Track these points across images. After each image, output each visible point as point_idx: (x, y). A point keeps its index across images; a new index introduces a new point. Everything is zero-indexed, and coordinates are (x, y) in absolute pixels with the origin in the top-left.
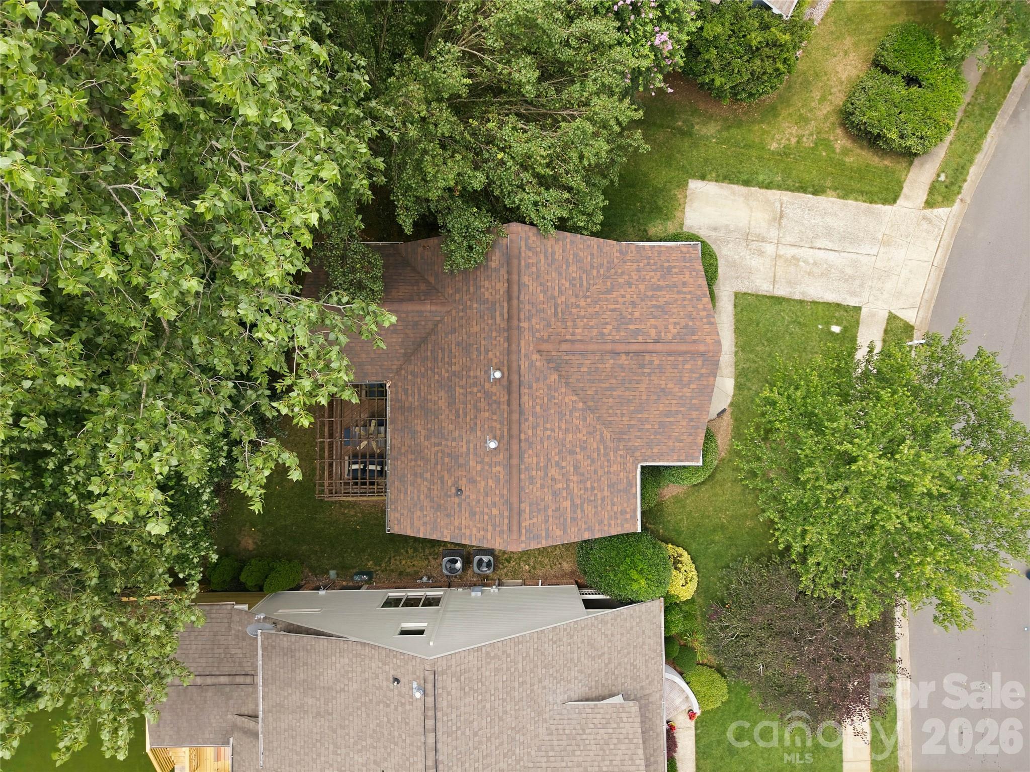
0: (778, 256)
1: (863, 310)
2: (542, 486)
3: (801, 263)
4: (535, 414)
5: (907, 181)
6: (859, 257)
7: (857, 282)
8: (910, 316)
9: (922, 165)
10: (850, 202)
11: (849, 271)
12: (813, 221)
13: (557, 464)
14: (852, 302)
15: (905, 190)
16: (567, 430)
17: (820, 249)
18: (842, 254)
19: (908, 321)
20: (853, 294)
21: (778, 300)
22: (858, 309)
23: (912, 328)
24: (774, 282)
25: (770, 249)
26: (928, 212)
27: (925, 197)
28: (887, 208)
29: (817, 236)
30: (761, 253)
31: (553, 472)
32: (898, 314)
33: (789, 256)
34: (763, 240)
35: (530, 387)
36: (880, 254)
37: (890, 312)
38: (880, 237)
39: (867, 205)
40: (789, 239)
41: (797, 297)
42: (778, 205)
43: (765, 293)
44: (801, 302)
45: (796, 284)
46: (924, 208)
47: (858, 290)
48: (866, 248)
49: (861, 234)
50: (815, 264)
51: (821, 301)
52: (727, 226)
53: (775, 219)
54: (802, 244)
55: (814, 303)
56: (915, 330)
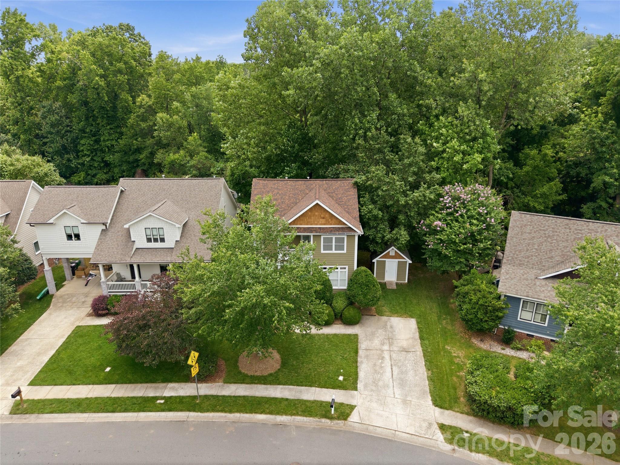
0: (382, 351)
1: (355, 392)
2: (272, 188)
3: (380, 361)
4: (295, 185)
5: (454, 413)
6: (392, 388)
7: (374, 388)
8: (354, 417)
9: (471, 422)
10: (427, 382)
11: (381, 383)
12: (408, 365)
13: (278, 193)
14: (360, 385)
15: (447, 412)
16: (290, 197)
17: (392, 369)
18: (391, 380)
19: (351, 416)
20: (366, 386)
21: (356, 352)
22: (356, 389)
23: (345, 419)
24: (367, 350)
25: (386, 347)
26: (436, 426)
27: (446, 423)
28: (431, 403)
29: (399, 367)
30: (383, 344)
31: (276, 191)
32: (355, 410)
33: (383, 355)
34: (391, 344)
35: (304, 184)
36: (396, 400)
37: (355, 406)
38: (408, 399)
39: (428, 390)
40: (394, 356)
41: (359, 359)
42: (413, 350)
43: (359, 346)
44: (357, 362)
45: (367, 359)
46: (438, 423)
47: (369, 388)
48: (398, 392)
49: (407, 389)
50: (382, 367)
51: (358, 370)
52: (395, 331)
53: (404, 349)
54: (393, 361)
55: (357, 367)
56: (343, 421)
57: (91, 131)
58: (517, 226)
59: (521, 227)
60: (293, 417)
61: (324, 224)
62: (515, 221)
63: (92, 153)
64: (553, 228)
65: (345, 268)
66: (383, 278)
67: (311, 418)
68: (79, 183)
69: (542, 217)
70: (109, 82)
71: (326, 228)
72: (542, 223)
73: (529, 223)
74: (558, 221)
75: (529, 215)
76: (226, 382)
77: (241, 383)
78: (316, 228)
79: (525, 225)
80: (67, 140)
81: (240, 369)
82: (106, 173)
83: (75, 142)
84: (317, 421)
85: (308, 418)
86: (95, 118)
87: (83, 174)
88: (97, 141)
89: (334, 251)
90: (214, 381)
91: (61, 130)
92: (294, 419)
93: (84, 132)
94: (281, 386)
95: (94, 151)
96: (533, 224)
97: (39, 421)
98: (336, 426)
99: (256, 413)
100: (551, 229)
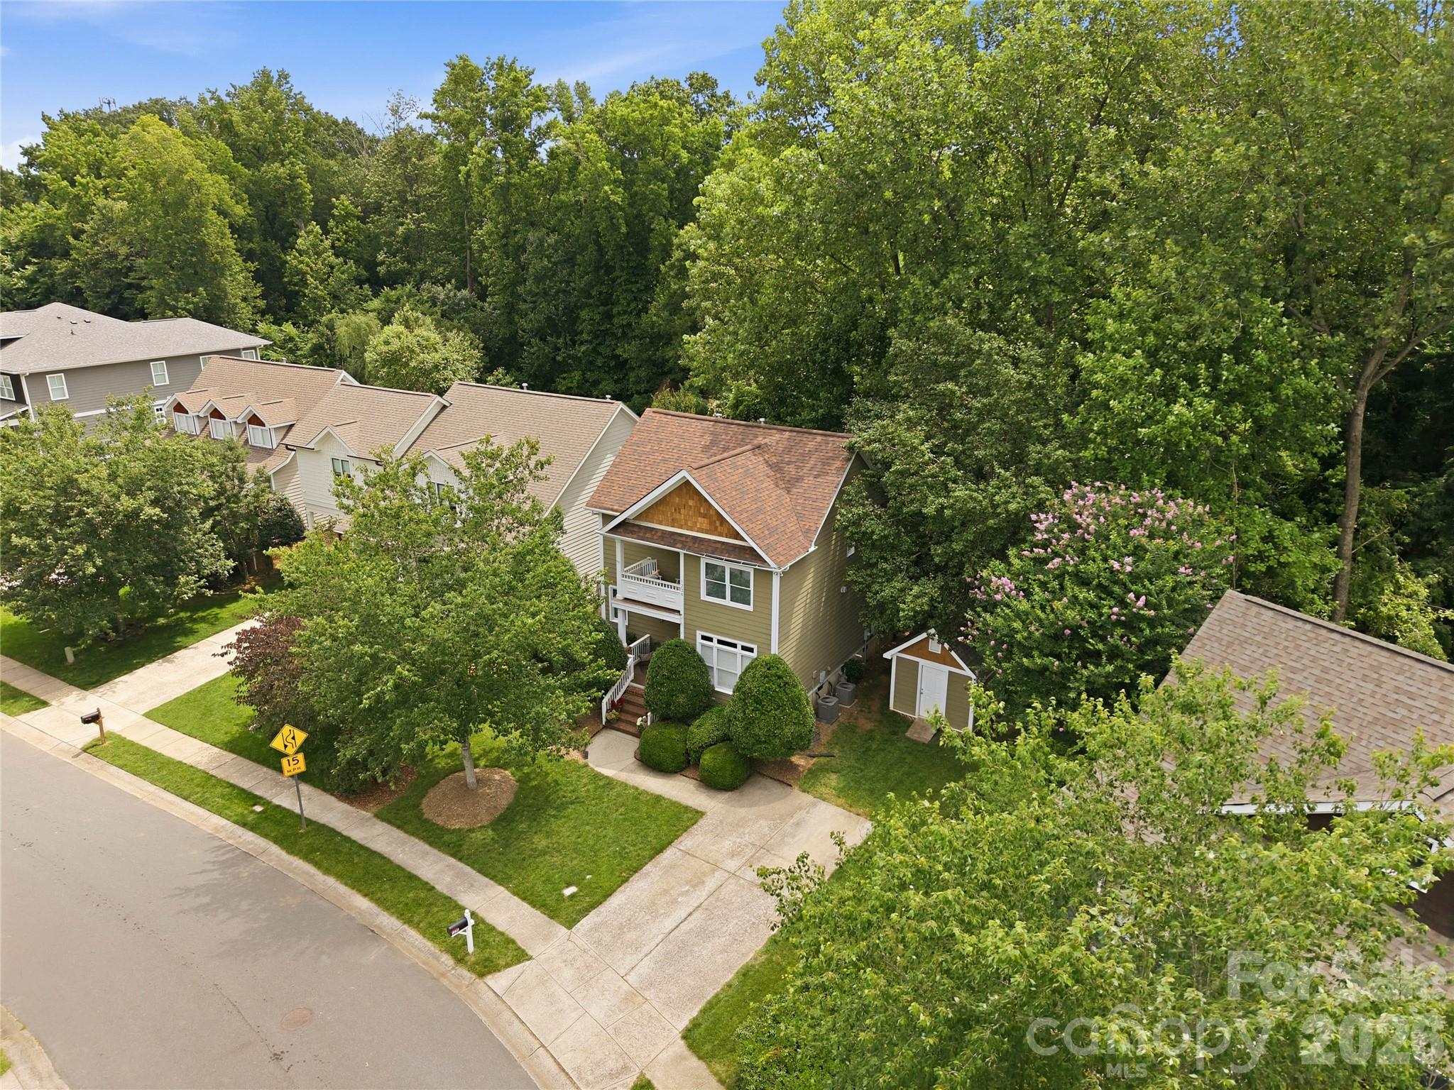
0: (716, 868)
1: (563, 930)
3: (687, 888)
4: (722, 434)
6: (642, 955)
7: (607, 938)
8: (498, 981)
10: (729, 979)
11: (632, 935)
12: (735, 923)
14: (587, 921)
15: (693, 1061)
17: (690, 914)
18: (661, 937)
19: (497, 975)
20: (597, 927)
21: (659, 849)
22: (572, 924)
23: (481, 975)
24: (686, 853)
25: (732, 864)
26: (632, 1079)
27: (657, 1083)
28: (683, 1024)
29: (710, 918)
30: (734, 854)
32: (519, 966)
33: (707, 879)
34: (747, 864)
35: (741, 434)
36: (621, 983)
37: (530, 958)
38: (646, 993)
39: (709, 997)
40: (730, 887)
41: (646, 869)
43: (680, 839)
44: (635, 871)
45: (665, 873)
46: (642, 1076)
47: (596, 935)
48: (644, 969)
49: (670, 971)
50: (674, 902)
51: (620, 891)
52: (792, 837)
54: (712, 899)
55: (625, 881)
56: (474, 976)
57: (601, 293)
58: (1219, 640)
59: (1230, 644)
60: (406, 927)
61: (707, 532)
62: (1222, 621)
63: (596, 337)
64: (1325, 670)
65: (751, 650)
66: (913, 708)
67: (429, 944)
68: (569, 391)
69: (1308, 627)
70: (636, 194)
71: (709, 540)
72: (1298, 647)
73: (1258, 638)
74: (1354, 652)
75: (1270, 613)
76: (377, 816)
77: (399, 827)
78: (687, 536)
79: (1245, 642)
80: (557, 309)
81: (425, 801)
82: (616, 382)
83: (572, 313)
84: (433, 954)
85: (425, 941)
86: (610, 269)
87: (577, 375)
88: (608, 316)
89: (727, 602)
90: (363, 806)
91: (550, 288)
92: (404, 930)
93: (590, 297)
94: (453, 861)
95: (600, 336)
96: (1270, 642)
97: (101, 775)
98: (455, 980)
99: (359, 891)
100: (1316, 672)
